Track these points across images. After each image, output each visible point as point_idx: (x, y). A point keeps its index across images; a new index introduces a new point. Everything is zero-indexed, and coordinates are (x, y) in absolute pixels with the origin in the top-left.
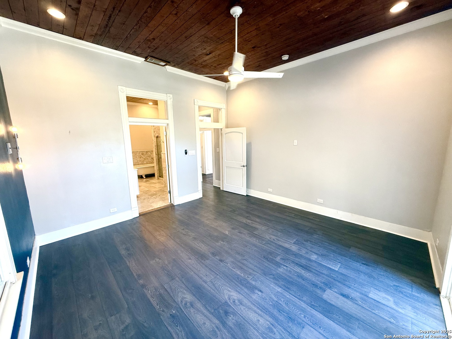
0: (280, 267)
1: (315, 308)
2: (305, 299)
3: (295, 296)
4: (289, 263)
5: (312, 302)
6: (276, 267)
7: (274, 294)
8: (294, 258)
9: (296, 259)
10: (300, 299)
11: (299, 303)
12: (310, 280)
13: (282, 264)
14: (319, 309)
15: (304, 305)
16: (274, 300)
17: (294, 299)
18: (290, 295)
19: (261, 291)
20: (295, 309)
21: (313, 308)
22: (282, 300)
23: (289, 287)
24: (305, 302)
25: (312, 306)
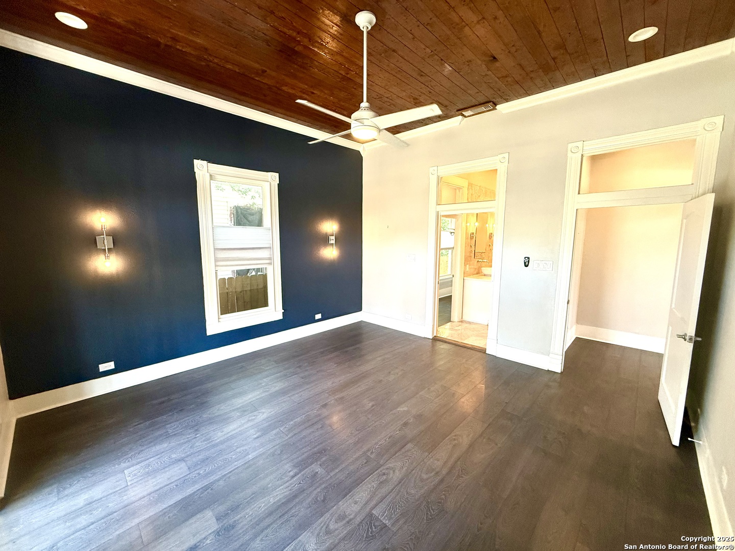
0: (295, 466)
1: (201, 490)
2: (221, 483)
3: (232, 471)
4: (300, 483)
5: (211, 489)
6: (296, 461)
7: (246, 450)
8: (313, 495)
9: (310, 499)
10: (225, 475)
11: (219, 473)
12: (249, 503)
13: (300, 471)
14: (196, 495)
15: (213, 478)
16: (238, 448)
17: (228, 470)
18: (236, 467)
19: (258, 437)
20: (215, 466)
21: (202, 488)
22: (234, 456)
23: (250, 469)
24: (218, 480)
25: (205, 488)
